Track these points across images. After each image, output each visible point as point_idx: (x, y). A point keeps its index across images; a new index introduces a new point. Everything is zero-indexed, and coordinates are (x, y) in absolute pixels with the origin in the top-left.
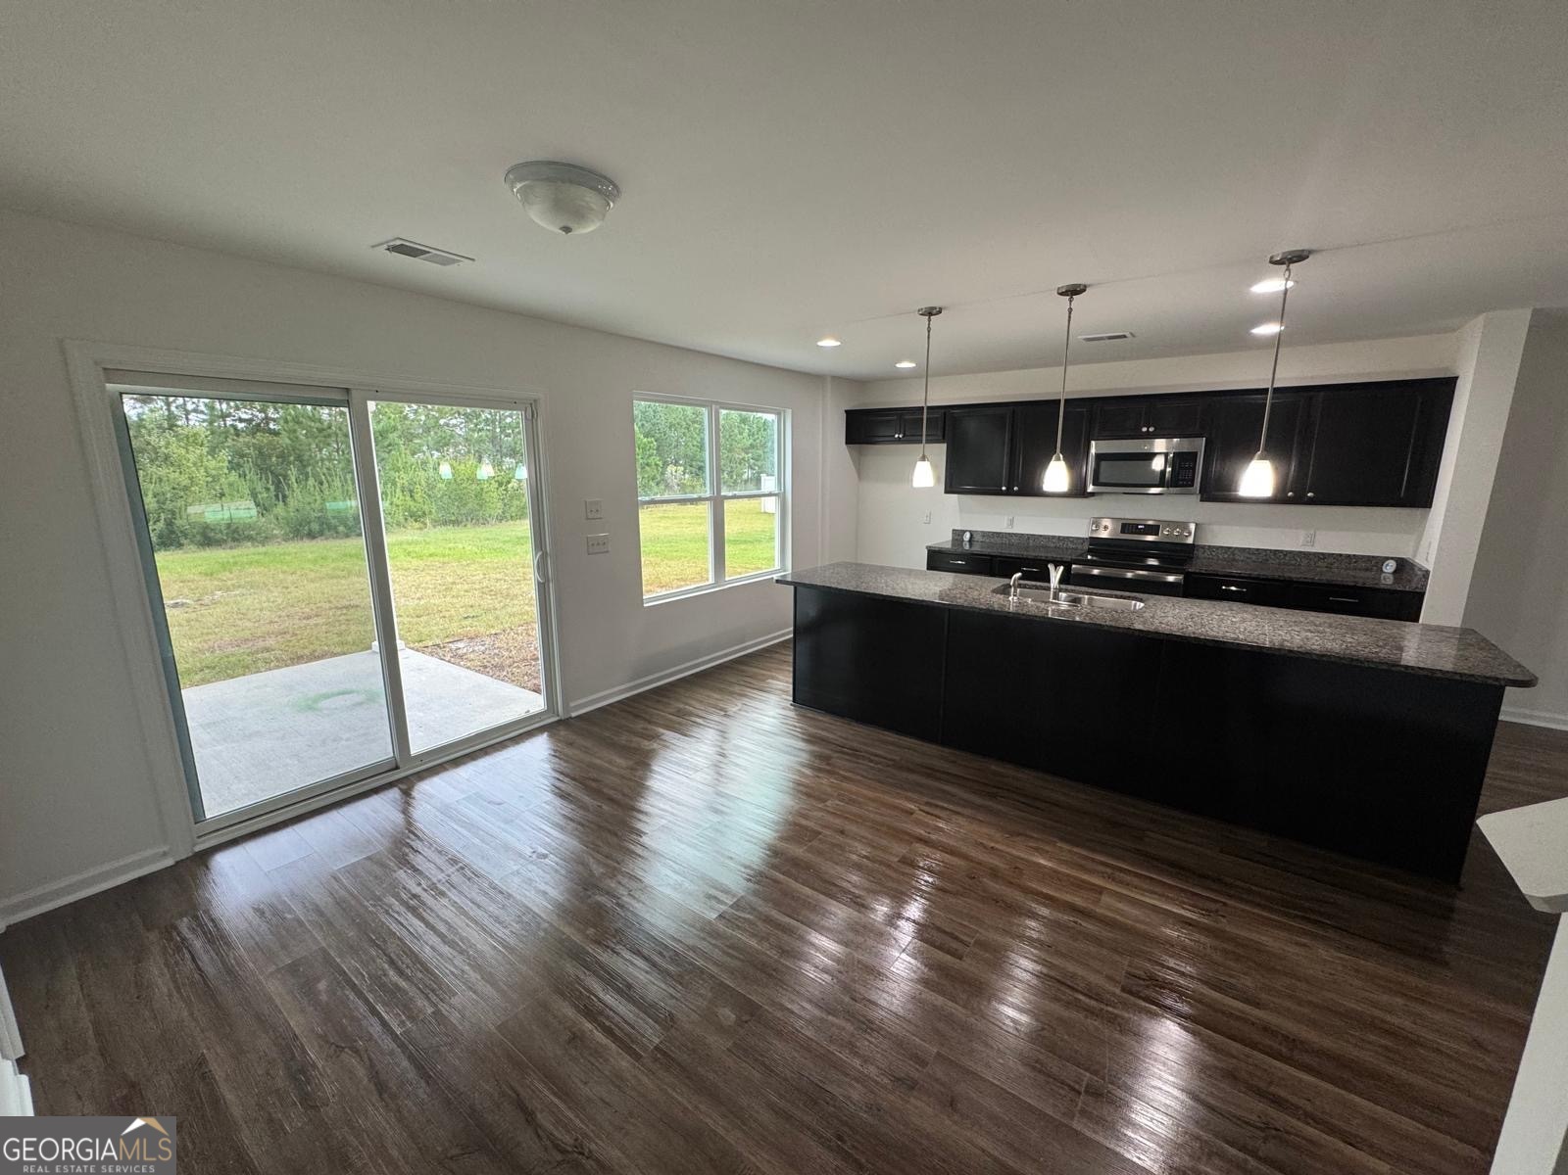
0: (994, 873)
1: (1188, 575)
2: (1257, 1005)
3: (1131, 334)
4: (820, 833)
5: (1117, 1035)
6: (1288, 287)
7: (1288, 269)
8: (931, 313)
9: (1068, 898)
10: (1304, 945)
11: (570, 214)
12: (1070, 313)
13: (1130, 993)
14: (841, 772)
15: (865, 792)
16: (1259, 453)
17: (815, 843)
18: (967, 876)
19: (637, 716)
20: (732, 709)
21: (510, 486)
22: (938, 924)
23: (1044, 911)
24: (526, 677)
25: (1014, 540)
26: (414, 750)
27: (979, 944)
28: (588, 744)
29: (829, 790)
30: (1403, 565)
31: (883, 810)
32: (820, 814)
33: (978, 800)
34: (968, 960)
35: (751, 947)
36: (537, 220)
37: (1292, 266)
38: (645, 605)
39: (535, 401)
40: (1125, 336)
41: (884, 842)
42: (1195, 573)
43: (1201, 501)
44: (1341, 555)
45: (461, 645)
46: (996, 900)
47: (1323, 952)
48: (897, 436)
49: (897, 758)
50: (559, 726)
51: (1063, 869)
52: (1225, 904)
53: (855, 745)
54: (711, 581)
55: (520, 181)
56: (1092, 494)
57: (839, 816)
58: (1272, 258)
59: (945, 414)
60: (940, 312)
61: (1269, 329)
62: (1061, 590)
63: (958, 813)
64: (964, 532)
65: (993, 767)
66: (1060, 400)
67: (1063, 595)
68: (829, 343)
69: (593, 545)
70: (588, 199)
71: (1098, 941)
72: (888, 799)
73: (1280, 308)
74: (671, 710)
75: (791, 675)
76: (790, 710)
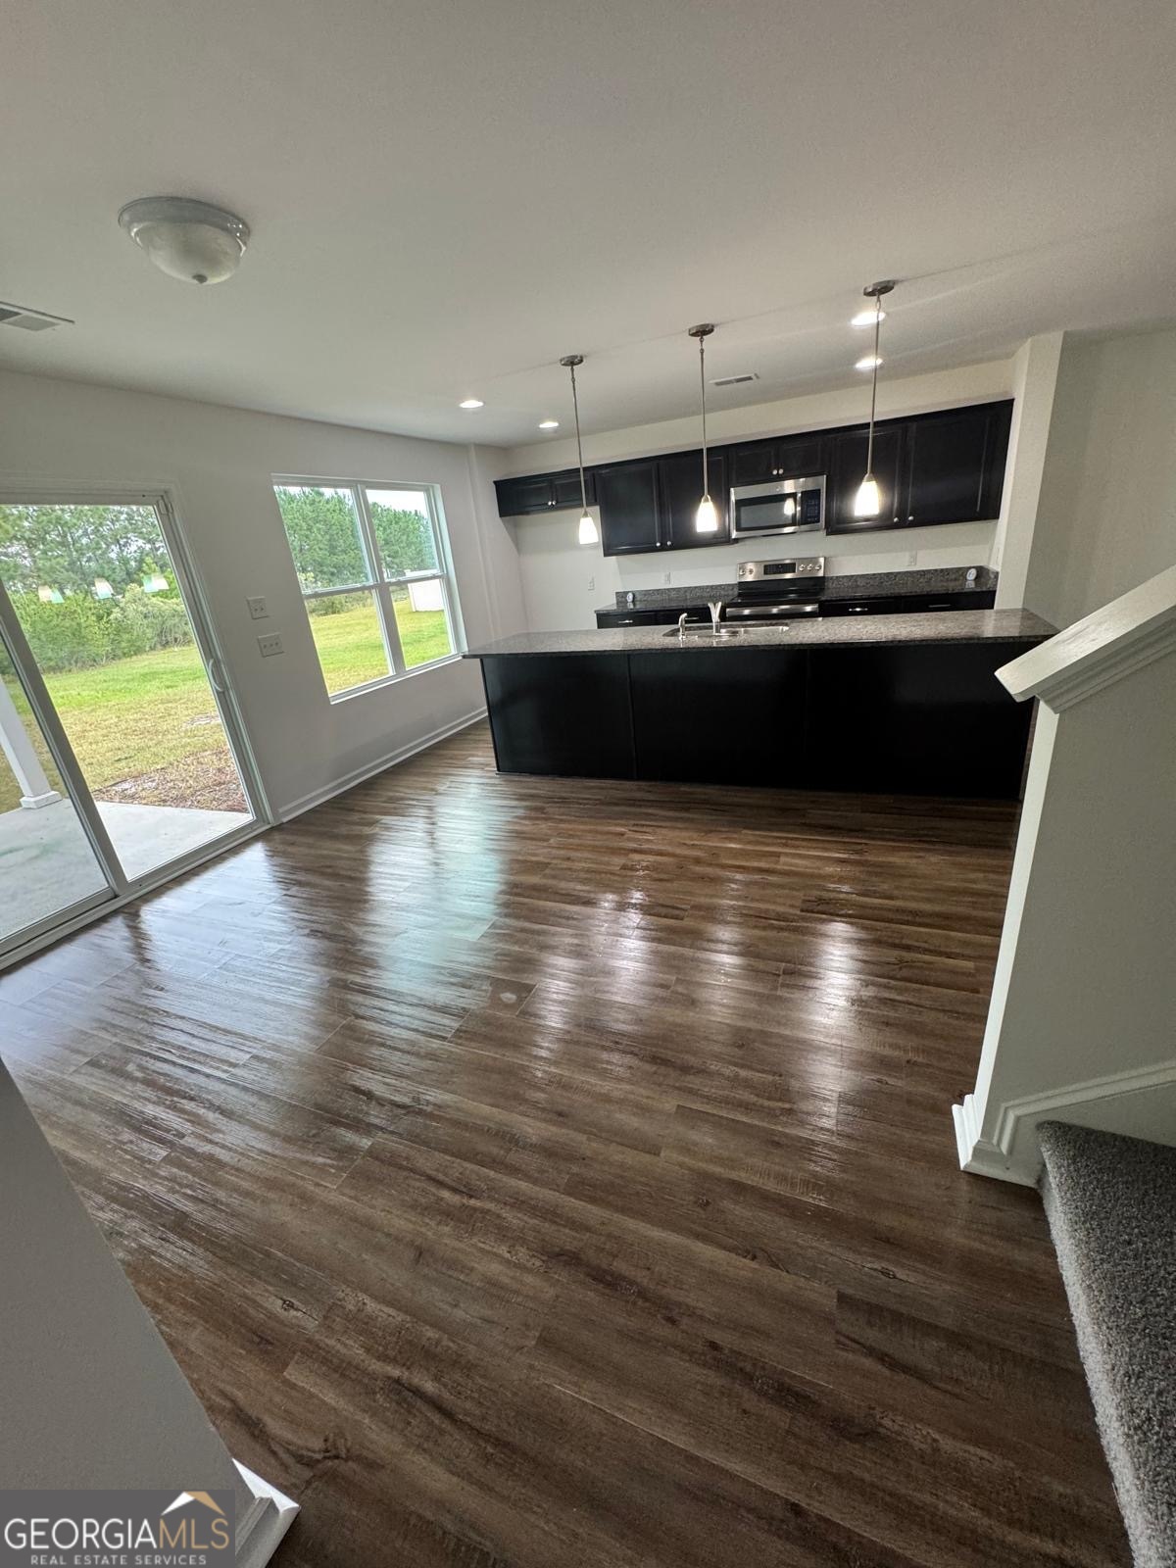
0: (698, 861)
1: (822, 604)
2: (891, 898)
3: (756, 375)
4: (549, 864)
5: (800, 937)
6: (880, 319)
7: (879, 300)
8: (573, 362)
9: (756, 864)
10: (920, 857)
11: (201, 260)
12: (702, 353)
13: (807, 911)
14: (557, 817)
15: (582, 827)
16: (867, 476)
17: (547, 871)
18: (677, 867)
19: (352, 810)
20: (441, 788)
21: (112, 617)
22: (661, 902)
23: (738, 877)
24: (214, 802)
25: (673, 594)
26: (130, 876)
27: (694, 907)
28: (310, 840)
29: (549, 832)
30: (981, 572)
31: (599, 837)
32: (545, 850)
33: (677, 814)
34: (686, 919)
35: (515, 951)
36: (163, 268)
37: (882, 297)
38: (333, 703)
39: (166, 492)
40: (750, 378)
41: (606, 859)
42: (827, 601)
43: (827, 535)
44: (936, 570)
45: (126, 786)
46: (702, 878)
47: (934, 859)
48: (550, 503)
49: (602, 798)
50: (271, 833)
51: (749, 847)
52: (866, 844)
53: (564, 795)
54: (391, 673)
55: (140, 221)
56: (736, 541)
57: (563, 848)
58: (865, 289)
59: (593, 475)
60: (581, 361)
61: (868, 363)
62: (722, 627)
63: (661, 827)
64: (627, 593)
65: (682, 789)
66: (702, 450)
67: (723, 631)
68: (471, 404)
69: (265, 646)
70: (219, 241)
71: (781, 886)
72: (599, 828)
73: (875, 340)
74: (383, 799)
75: (493, 750)
76: (496, 778)
